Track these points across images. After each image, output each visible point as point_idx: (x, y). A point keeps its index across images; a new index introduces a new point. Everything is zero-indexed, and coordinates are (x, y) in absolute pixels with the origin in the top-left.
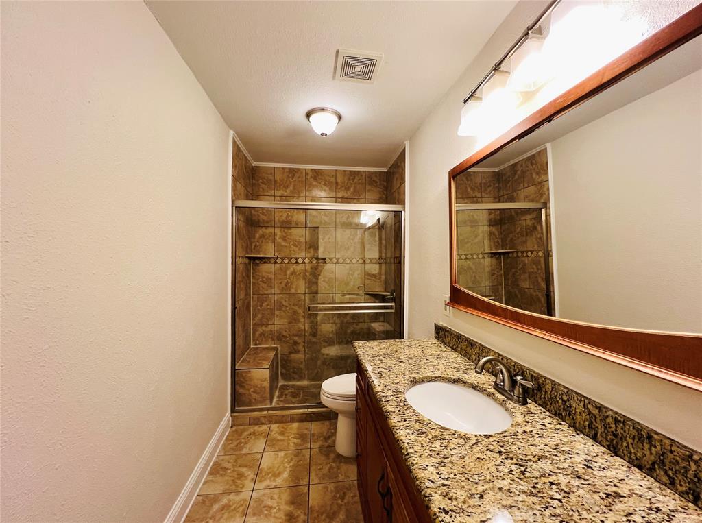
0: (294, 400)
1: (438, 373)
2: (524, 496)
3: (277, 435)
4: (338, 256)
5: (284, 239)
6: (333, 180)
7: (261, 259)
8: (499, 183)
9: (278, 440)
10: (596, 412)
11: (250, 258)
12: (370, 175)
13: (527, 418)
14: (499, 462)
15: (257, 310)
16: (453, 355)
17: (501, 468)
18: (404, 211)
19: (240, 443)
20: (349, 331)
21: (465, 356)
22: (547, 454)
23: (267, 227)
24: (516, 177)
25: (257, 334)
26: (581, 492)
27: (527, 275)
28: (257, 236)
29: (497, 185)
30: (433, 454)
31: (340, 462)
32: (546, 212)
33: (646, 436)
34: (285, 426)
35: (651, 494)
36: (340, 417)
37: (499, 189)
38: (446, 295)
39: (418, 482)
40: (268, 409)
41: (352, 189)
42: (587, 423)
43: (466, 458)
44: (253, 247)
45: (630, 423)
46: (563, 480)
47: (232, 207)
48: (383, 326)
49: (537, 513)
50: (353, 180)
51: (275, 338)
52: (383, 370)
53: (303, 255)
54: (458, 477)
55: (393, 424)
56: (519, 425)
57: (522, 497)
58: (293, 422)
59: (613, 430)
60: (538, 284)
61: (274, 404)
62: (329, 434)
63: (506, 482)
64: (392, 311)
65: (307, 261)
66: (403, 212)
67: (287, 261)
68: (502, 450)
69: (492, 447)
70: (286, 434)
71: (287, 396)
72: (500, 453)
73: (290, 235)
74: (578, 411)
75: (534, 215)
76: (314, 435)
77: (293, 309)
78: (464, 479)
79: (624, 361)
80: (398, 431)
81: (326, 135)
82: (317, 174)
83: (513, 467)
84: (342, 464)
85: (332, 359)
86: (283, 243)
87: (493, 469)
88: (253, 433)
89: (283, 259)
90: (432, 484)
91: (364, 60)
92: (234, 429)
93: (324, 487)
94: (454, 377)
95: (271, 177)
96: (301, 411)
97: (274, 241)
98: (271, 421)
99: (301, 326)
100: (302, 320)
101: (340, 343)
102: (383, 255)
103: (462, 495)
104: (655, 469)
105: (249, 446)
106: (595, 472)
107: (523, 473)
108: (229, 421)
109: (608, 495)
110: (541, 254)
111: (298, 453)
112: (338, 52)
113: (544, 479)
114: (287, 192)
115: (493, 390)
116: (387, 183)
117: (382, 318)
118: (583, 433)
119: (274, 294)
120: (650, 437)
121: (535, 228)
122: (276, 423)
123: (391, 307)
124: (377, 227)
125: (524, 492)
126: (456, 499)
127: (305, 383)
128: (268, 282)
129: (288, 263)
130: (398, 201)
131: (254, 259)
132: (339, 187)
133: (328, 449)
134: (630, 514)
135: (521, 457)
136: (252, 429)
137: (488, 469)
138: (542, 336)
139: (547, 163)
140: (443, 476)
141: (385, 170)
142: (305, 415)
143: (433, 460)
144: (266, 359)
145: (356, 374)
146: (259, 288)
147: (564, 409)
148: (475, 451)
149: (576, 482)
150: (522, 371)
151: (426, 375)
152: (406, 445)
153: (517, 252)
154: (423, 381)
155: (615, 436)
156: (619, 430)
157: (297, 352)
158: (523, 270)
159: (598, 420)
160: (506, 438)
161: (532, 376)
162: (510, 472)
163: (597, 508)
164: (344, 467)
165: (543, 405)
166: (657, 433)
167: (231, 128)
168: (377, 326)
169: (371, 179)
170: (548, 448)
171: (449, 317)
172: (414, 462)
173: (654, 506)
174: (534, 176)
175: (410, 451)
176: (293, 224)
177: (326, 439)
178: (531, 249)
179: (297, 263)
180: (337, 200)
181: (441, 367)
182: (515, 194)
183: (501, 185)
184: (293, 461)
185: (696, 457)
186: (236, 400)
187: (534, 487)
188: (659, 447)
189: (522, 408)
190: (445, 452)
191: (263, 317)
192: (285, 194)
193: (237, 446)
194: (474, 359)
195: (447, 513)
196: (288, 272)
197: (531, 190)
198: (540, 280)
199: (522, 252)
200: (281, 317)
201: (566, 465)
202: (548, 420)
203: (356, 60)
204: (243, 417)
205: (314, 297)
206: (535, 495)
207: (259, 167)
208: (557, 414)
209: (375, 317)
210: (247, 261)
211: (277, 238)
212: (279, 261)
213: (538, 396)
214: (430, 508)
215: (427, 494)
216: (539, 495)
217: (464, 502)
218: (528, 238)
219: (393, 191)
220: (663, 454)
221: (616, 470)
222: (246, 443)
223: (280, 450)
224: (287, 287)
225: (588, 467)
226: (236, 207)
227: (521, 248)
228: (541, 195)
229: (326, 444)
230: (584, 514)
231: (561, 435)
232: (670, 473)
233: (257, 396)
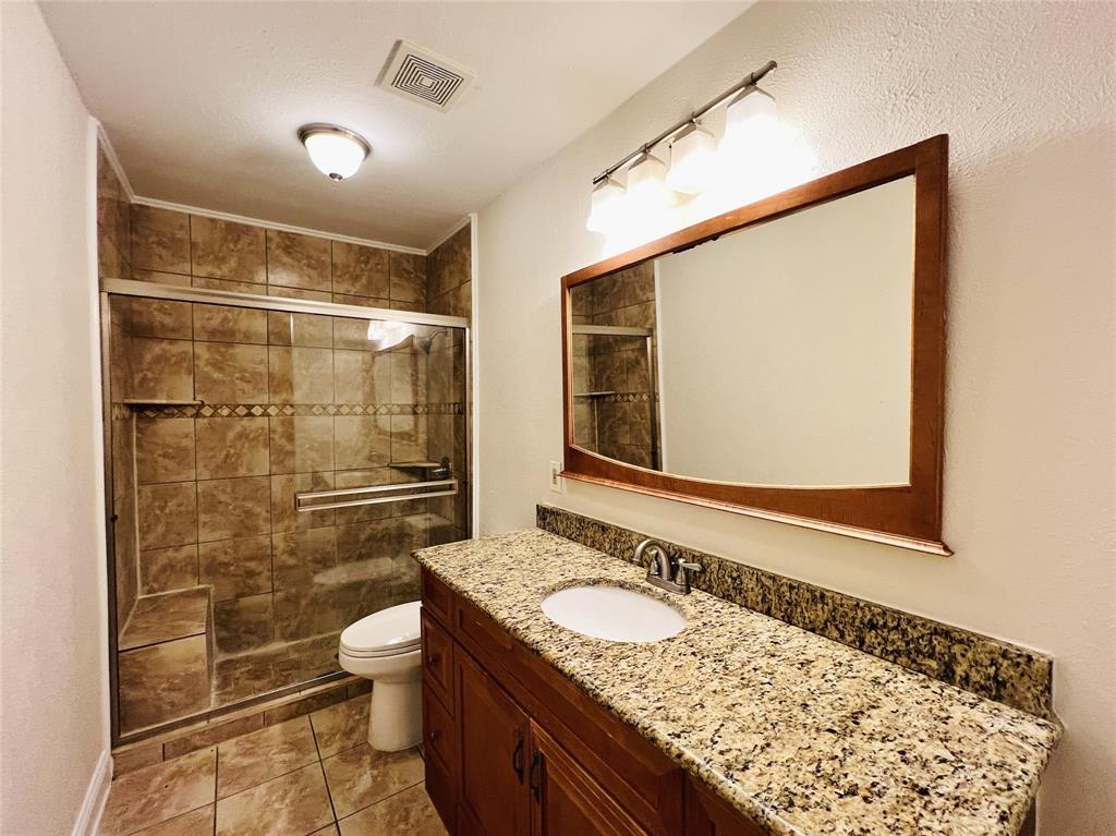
0: (258, 684)
1: (571, 576)
2: (738, 690)
3: (239, 759)
4: (339, 401)
5: (217, 366)
6: (326, 258)
7: (159, 408)
8: (593, 295)
9: (244, 768)
10: (769, 583)
11: (131, 407)
12: (398, 259)
13: (699, 608)
14: (698, 664)
15: (151, 518)
16: (576, 548)
17: (703, 670)
18: (470, 327)
19: (151, 802)
20: (363, 537)
21: (593, 546)
22: (736, 641)
23: (173, 341)
24: (616, 289)
25: (154, 569)
26: (781, 669)
27: (627, 428)
28: (148, 357)
29: (590, 298)
30: (627, 677)
31: (386, 763)
32: (652, 343)
33: (818, 597)
34: (253, 738)
35: (829, 652)
36: (378, 687)
37: (592, 303)
38: (558, 462)
39: (627, 717)
40: (208, 716)
41: (364, 280)
42: (760, 598)
43: (664, 671)
44: (136, 381)
45: (804, 586)
46: (762, 662)
47: (100, 292)
48: (430, 519)
49: (758, 702)
50: (366, 263)
51: (202, 569)
52: (492, 586)
53: (264, 399)
54: (667, 694)
55: (554, 657)
56: (695, 618)
57: (738, 693)
58: (269, 724)
59: (787, 598)
60: (642, 440)
61: (213, 705)
62: (351, 723)
63: (716, 682)
64: (453, 492)
65: (272, 411)
66: (467, 330)
67: (225, 412)
68: (694, 650)
69: (682, 651)
70: (260, 752)
71: (240, 682)
72: (693, 653)
73: (233, 358)
74: (750, 586)
75: (638, 344)
76: (321, 735)
77: (243, 507)
78: (674, 694)
79: (798, 521)
80: (566, 664)
81: (340, 178)
82: (290, 244)
83: (714, 665)
84: (389, 766)
85: (330, 592)
86: (216, 375)
87: (696, 673)
88: (180, 773)
89: (215, 407)
90: (645, 713)
91: (442, 72)
92: (121, 780)
93: (367, 815)
94: (593, 577)
95: (180, 234)
96: (288, 698)
97: (192, 371)
98: (217, 736)
99: (262, 538)
100: (266, 528)
101: (346, 560)
102: (422, 400)
103: (682, 712)
104: (827, 627)
105: (175, 800)
106: (783, 646)
107: (725, 668)
108: (108, 767)
109: (802, 664)
110: (645, 397)
111: (295, 775)
112: (398, 43)
113: (747, 668)
114: (225, 270)
115: (646, 584)
116: (428, 277)
117: (422, 508)
118: (755, 610)
119: (196, 478)
120: (823, 596)
121: (638, 362)
122: (229, 736)
123: (450, 487)
124: (408, 350)
125: (737, 687)
126: (679, 719)
127: (276, 646)
128: (180, 455)
129: (229, 415)
130: (455, 309)
131: (141, 408)
132: (339, 273)
133: (356, 749)
134: (824, 675)
135: (715, 652)
136: (171, 766)
137: (691, 674)
138: (707, 505)
139: (653, 277)
140: (652, 699)
141: (424, 253)
142: (295, 706)
143: (630, 684)
144: (192, 616)
145: (419, 604)
146: (156, 470)
147: (733, 588)
148: (668, 659)
149: (773, 661)
150: (681, 552)
151: (557, 581)
152: (587, 677)
153: (615, 395)
154: (554, 590)
155: (789, 603)
156: (794, 596)
157: (255, 590)
158: (623, 420)
159: (772, 592)
160: (692, 636)
161: (694, 556)
162: (714, 671)
163: (800, 680)
164: (395, 770)
165: (709, 589)
166: (828, 591)
167: (93, 113)
168: (419, 522)
169: (398, 264)
170: (734, 636)
171: (560, 493)
172: (611, 694)
173: (836, 662)
174: (638, 291)
175: (597, 683)
176: (239, 337)
177: (348, 734)
178: (633, 391)
179: (250, 414)
180: (334, 297)
181: (569, 567)
182: (613, 314)
183: (595, 299)
184: (290, 795)
185: (862, 604)
186: (123, 717)
187: (743, 679)
188: (830, 604)
189: (688, 597)
190: (637, 671)
191: (167, 531)
192: (218, 273)
193: (141, 811)
194: (607, 547)
195: (679, 736)
196: (231, 435)
197: (634, 310)
198: (644, 432)
199: (622, 396)
200: (214, 527)
201: (757, 648)
202: (719, 605)
203: (427, 67)
204: (145, 749)
205: (291, 480)
206: (748, 686)
207: (148, 207)
208: (726, 597)
209: (411, 508)
210: (127, 413)
211: (201, 363)
212: (207, 411)
213: (702, 580)
214: (657, 739)
215: (647, 726)
216: (751, 684)
217: (689, 719)
218: (630, 375)
219: (442, 292)
220: (835, 609)
221: (796, 640)
222: (165, 798)
223: (256, 784)
224: (229, 463)
225: (776, 643)
226: (109, 294)
227: (621, 390)
228: (647, 318)
229: (350, 744)
230: (794, 689)
231: (737, 618)
232: (841, 627)
233: (176, 697)
